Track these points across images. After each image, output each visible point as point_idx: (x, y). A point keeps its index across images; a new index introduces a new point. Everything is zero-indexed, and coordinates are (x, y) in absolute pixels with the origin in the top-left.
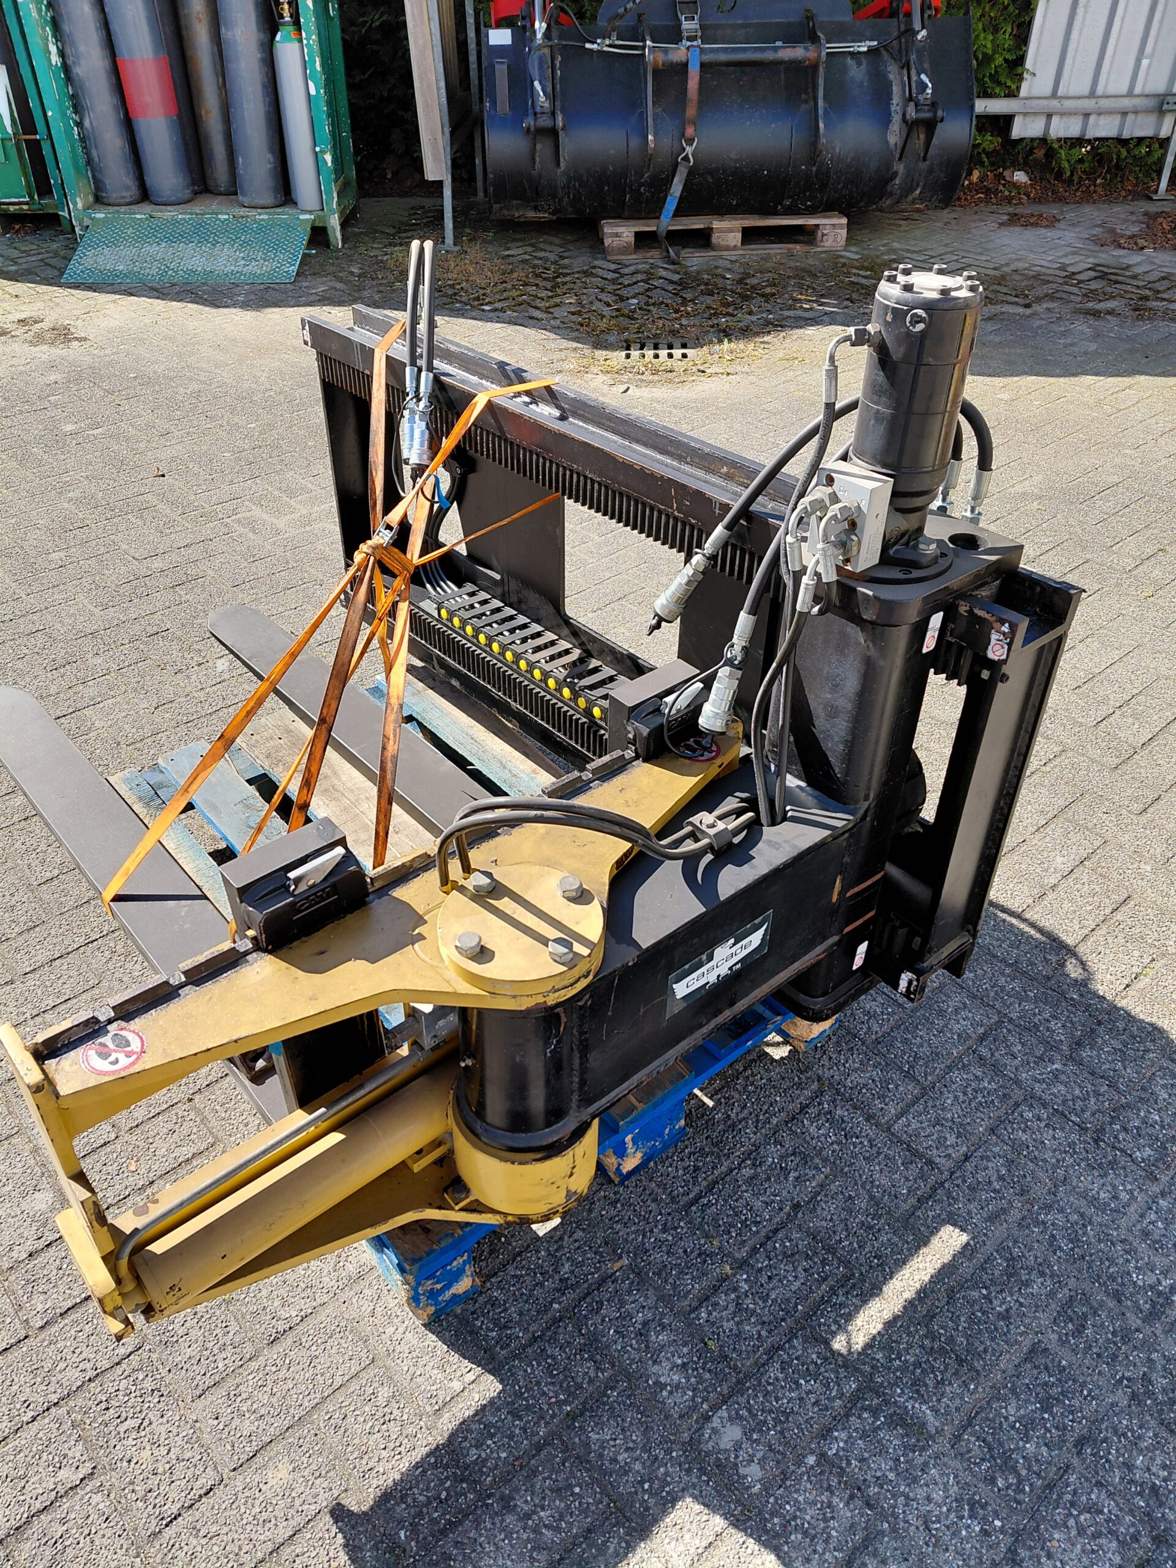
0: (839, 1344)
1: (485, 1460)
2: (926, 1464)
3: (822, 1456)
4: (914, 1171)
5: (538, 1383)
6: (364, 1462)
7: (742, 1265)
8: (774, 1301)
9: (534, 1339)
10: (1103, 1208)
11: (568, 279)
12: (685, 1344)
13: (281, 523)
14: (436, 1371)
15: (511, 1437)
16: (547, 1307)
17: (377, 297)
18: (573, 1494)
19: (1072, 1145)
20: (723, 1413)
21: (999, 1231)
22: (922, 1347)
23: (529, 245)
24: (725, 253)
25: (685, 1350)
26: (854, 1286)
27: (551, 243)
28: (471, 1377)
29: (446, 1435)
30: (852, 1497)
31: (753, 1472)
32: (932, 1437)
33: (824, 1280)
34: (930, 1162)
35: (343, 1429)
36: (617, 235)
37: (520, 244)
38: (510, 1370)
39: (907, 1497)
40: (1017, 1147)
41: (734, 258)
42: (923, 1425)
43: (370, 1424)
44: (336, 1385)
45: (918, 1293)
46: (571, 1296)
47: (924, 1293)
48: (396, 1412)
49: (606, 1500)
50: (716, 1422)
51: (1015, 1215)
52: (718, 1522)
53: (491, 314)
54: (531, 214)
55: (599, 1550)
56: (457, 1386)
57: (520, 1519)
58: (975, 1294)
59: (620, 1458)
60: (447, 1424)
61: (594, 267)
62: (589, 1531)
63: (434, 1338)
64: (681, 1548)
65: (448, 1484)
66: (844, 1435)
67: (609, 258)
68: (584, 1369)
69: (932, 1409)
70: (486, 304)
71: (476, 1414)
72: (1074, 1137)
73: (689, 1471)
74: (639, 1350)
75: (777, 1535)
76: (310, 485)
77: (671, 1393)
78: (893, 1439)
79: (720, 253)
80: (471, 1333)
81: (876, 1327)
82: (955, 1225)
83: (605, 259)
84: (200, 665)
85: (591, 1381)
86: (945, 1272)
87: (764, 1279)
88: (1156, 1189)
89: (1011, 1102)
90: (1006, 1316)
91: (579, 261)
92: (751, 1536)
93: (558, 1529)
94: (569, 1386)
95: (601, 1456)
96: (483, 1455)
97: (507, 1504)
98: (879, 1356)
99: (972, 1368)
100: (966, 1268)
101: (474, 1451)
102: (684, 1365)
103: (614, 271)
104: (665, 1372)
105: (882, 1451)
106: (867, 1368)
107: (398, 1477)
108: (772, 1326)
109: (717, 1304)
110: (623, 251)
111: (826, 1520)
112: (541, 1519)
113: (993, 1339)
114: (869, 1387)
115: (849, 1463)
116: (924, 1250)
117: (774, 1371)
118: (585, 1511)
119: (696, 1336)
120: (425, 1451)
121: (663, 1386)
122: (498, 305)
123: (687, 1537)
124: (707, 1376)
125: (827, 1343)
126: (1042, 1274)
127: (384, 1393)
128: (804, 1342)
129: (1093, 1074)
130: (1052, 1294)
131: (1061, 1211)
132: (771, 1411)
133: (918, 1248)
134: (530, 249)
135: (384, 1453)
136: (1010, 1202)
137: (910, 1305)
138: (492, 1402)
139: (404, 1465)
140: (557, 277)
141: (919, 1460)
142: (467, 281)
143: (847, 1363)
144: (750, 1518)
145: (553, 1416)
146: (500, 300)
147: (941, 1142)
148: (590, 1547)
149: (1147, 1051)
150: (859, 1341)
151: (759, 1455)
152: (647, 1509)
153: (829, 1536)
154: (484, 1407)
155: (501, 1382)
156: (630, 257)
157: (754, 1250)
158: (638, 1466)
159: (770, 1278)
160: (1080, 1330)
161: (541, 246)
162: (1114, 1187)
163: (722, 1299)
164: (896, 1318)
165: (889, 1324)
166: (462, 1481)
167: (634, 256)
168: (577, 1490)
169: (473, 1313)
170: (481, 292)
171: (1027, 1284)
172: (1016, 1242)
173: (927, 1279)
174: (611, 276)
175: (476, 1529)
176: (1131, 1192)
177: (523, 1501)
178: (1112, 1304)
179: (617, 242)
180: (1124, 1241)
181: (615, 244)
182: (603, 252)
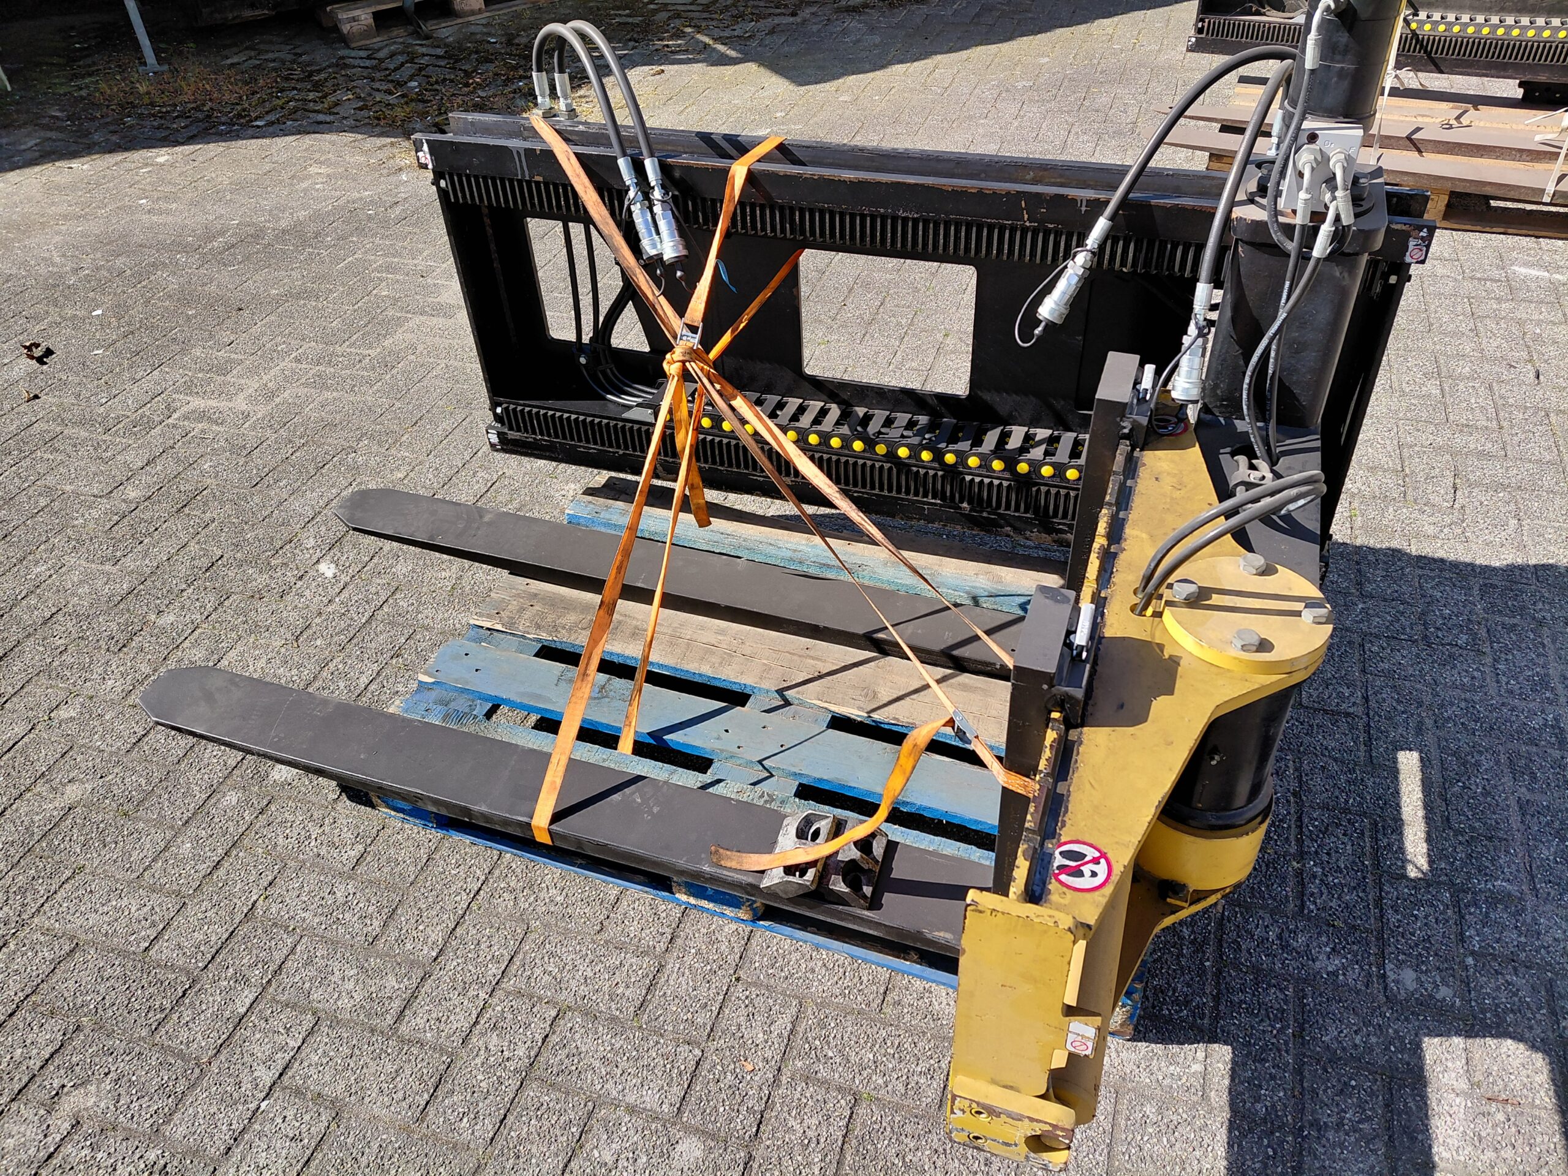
0: (1412, 873)
1: (1273, 1106)
2: (1534, 918)
3: (1473, 953)
4: (1344, 727)
5: (1252, 1027)
6: (1189, 1170)
7: (1301, 855)
8: (1346, 867)
9: (1217, 999)
10: (1473, 689)
11: (323, 76)
12: (1319, 934)
13: (240, 403)
14: (1172, 1068)
15: (1273, 1077)
16: (1202, 968)
17: (115, 138)
18: (1353, 1088)
19: (1418, 656)
20: (1389, 966)
21: (1430, 738)
22: (1460, 843)
23: (247, 48)
24: (471, 18)
25: (1324, 939)
26: (1384, 828)
27: (271, 42)
28: (1201, 1055)
29: (1227, 1108)
30: (1515, 969)
31: (1444, 992)
32: (1520, 899)
33: (1362, 833)
34: (1348, 715)
35: (1148, 1158)
36: (354, 19)
37: (235, 50)
38: (1223, 1031)
39: (1544, 947)
40: (1389, 674)
41: (484, 22)
42: (1509, 895)
43: (1165, 1140)
44: (1108, 1128)
45: (1425, 808)
46: (1210, 951)
47: (1428, 807)
48: (1175, 1118)
49: (1378, 1077)
50: (1391, 976)
51: (1429, 723)
52: (1458, 1041)
53: (271, 129)
55: (1407, 1113)
56: (1197, 1067)
57: (1337, 1132)
58: (1456, 789)
59: (1357, 1042)
60: (1219, 1097)
61: (343, 58)
62: (1387, 1106)
63: (1144, 1044)
64: (1453, 1075)
65: (1266, 1141)
66: (1473, 932)
67: (353, 45)
68: (1273, 996)
69: (1503, 880)
70: (256, 119)
71: (1232, 1079)
72: (1414, 650)
73: (1407, 1019)
74: (1294, 959)
75: (1498, 1025)
76: (233, 356)
77: (1344, 974)
78: (1500, 914)
79: (466, 19)
80: (1167, 1022)
81: (1423, 847)
82: (1402, 749)
83: (348, 47)
85: (1286, 1002)
86: (1427, 785)
87: (1325, 858)
88: (1488, 660)
89: (1356, 645)
90: (1486, 793)
91: (320, 55)
92: (1484, 1036)
93: (1369, 1119)
94: (1276, 1016)
95: (1344, 1049)
96: (1268, 1104)
97: (1319, 1126)
98: (1443, 866)
99: (1501, 840)
100: (1435, 775)
101: (1258, 1106)
102: (1333, 949)
103: (369, 58)
104: (1326, 963)
105: (1504, 927)
106: (1443, 878)
107: (1225, 1163)
108: (1361, 885)
109: (1312, 894)
110: (365, 34)
111: (1515, 994)
112: (1350, 1120)
113: (1494, 813)
114: (1458, 891)
115: (1494, 948)
116: (1401, 777)
117: (1393, 918)
118: (1372, 1094)
119: (1323, 924)
120: (1224, 1131)
121: (1334, 974)
122: (272, 117)
123: (1450, 1064)
124: (1355, 948)
125: (1404, 876)
126: (1481, 753)
127: (1150, 1109)
128: (1392, 884)
129: (1385, 600)
130: (1497, 762)
131: (1452, 704)
132: (1417, 945)
133: (1397, 778)
134: (253, 53)
135: (1197, 1153)
136: (1419, 715)
137: (1428, 819)
138: (1234, 1062)
139: (1221, 1151)
140: (310, 75)
141: (1529, 920)
142: (211, 100)
143: (1427, 882)
144: (1473, 1025)
145: (1286, 1043)
146: (267, 113)
147: (1340, 695)
148: (1399, 1115)
149: (1402, 568)
150: (1423, 862)
151: (1438, 979)
152: (1408, 1064)
153: (1528, 1004)
154: (1233, 1069)
155: (1226, 1043)
156: (375, 40)
157: (1300, 842)
158: (1373, 1040)
159: (1328, 854)
160: (1533, 776)
161: (262, 47)
162: (1466, 671)
163: (1313, 888)
164: (1428, 833)
165: (1429, 840)
166: (1272, 1133)
167: (378, 39)
168: (1353, 1083)
169: (1154, 1007)
170: (239, 108)
171: (1478, 764)
172: (1447, 741)
173: (1420, 795)
174: (368, 63)
175: (1316, 1158)
176: (1478, 670)
177: (1327, 1116)
178: (1534, 749)
179: (356, 27)
180: (1503, 704)
181: (355, 29)
182: (344, 40)
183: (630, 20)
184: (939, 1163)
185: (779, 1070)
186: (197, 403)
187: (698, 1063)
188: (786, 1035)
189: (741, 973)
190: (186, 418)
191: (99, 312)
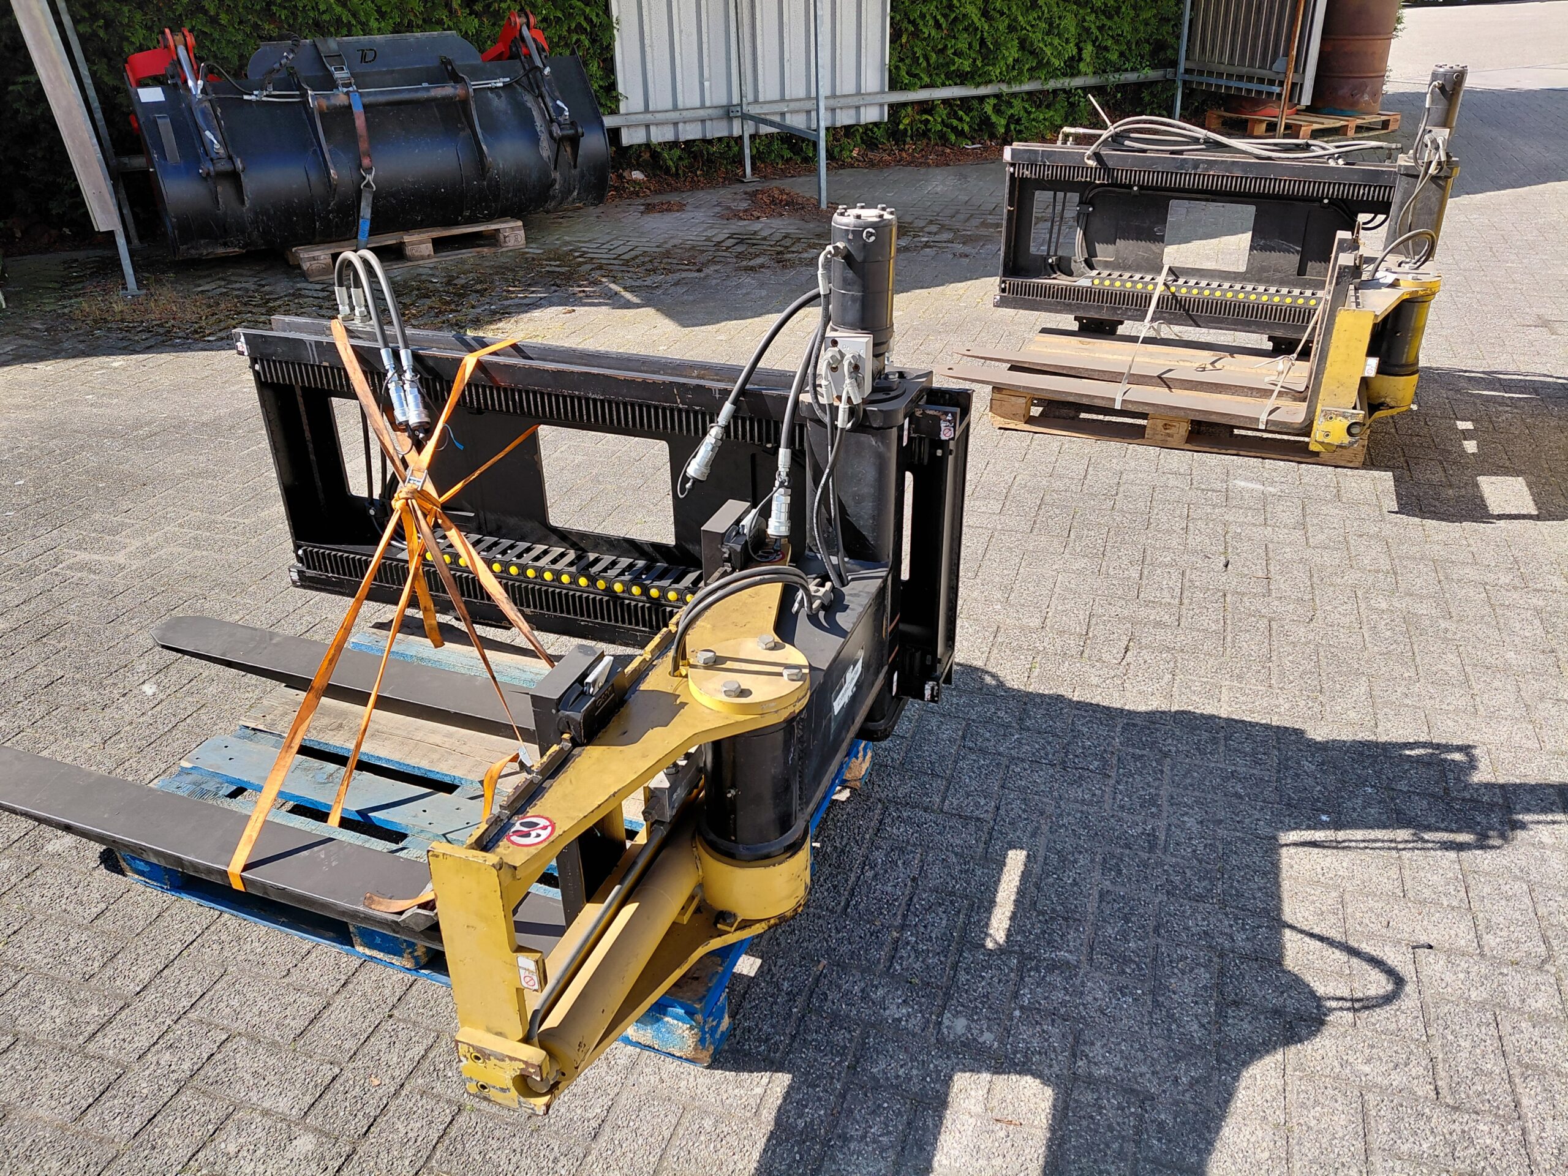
0: (990, 945)
1: (812, 1121)
2: (1083, 982)
3: (1022, 1008)
4: (972, 828)
5: (816, 1060)
6: (725, 1170)
7: (903, 927)
8: (937, 938)
9: (793, 1038)
10: (1090, 804)
11: (278, 303)
12: (897, 989)
13: (120, 558)
14: (737, 1091)
15: (820, 1099)
16: (790, 1014)
17: (81, 346)
18: (884, 1109)
19: (1052, 776)
20: (947, 1015)
21: (1041, 841)
22: (1040, 921)
23: (219, 279)
24: (421, 262)
25: (899, 993)
26: (979, 907)
27: (242, 275)
28: (765, 1080)
29: (773, 1123)
30: (1053, 1021)
31: (987, 1037)
32: (1076, 967)
33: (959, 912)
34: (978, 819)
35: (693, 1160)
36: (314, 258)
37: (209, 280)
38: (790, 1063)
39: (1084, 1004)
40: (1023, 790)
41: (431, 266)
42: (1068, 962)
43: (712, 1146)
44: (667, 1137)
45: (1018, 893)
46: (800, 1000)
47: (1021, 892)
48: (726, 1130)
49: (908, 1101)
50: (946, 1022)
51: (1045, 828)
52: (986, 1076)
53: (220, 343)
54: (221, 251)
55: (923, 1130)
56: (759, 1091)
57: (859, 1142)
58: (1051, 880)
59: (900, 1073)
60: (768, 1116)
61: (300, 289)
62: (909, 1123)
63: (720, 1072)
64: (973, 1101)
65: (796, 1149)
66: (1027, 991)
67: (311, 280)
68: (840, 1037)
69: (1067, 951)
70: (209, 335)
71: (785, 1099)
72: (1051, 771)
73: (948, 1057)
74: (869, 1008)
75: (1024, 1064)
76: (127, 520)
77: (907, 1021)
78: (1056, 978)
79: (416, 263)
80: (745, 1055)
81: (1006, 924)
82: (1015, 848)
83: (307, 281)
84: (124, 695)
85: (850, 1041)
86: (1025, 876)
87: (922, 929)
88: (1112, 782)
89: (1003, 766)
90: (1075, 883)
91: (282, 286)
92: (1009, 1073)
93: (889, 1133)
94: (838, 1051)
95: (887, 1079)
96: (808, 1120)
97: (845, 1139)
98: (1019, 938)
99: (1075, 920)
100: (1037, 869)
101: (799, 1121)
102: (904, 1001)
103: (323, 290)
104: (895, 1011)
105: (1055, 988)
106: (1017, 948)
107: (755, 1165)
108: (945, 952)
109: (901, 958)
110: (324, 272)
111: (1046, 1040)
112: (873, 1134)
113: (1076, 899)
114: (1024, 958)
115: (1040, 1004)
116: (1005, 870)
117: (963, 977)
118: (899, 1114)
119: (903, 981)
120: (764, 1140)
121: (900, 1020)
123: (973, 1093)
124: (923, 1000)
125: (983, 946)
126: (1080, 853)
127: (708, 1123)
128: (970, 951)
129: (1039, 733)
130: (1092, 861)
131: (1069, 814)
132: (976, 999)
133: (1002, 869)
134: (223, 283)
135: (736, 1157)
136: (1038, 822)
137: (1017, 902)
138: (790, 1087)
139: (756, 1156)
140: (267, 302)
141: (1078, 982)
142: (174, 319)
143: (1001, 951)
144: (1002, 1063)
145: (840, 1073)
146: (220, 330)
147: (977, 805)
148: (917, 1130)
149: (1061, 709)
150: (1001, 937)
151: (985, 1026)
152: (937, 1091)
153: (1054, 1047)
154: (788, 1093)
155: (789, 1072)
157: (905, 917)
158: (915, 1072)
159: (925, 927)
160: (1119, 872)
161: (233, 278)
162: (1090, 790)
163: (903, 953)
164: (1014, 914)
165: (1013, 918)
166: (804, 1142)
168: (886, 1105)
169: (738, 1043)
170: (197, 326)
171: (1076, 861)
172: (1055, 842)
173: (1018, 883)
174: (321, 294)
175: (834, 1162)
176: (1100, 789)
177: (855, 1131)
178: (1127, 851)
179: (315, 265)
180: (1113, 816)
181: (314, 267)
182: (304, 276)
183: (558, 269)
184: (514, 1160)
185: (402, 1085)
186: (83, 556)
187: (334, 1079)
188: (417, 1059)
189: (395, 1012)
190: (70, 568)
191: (22, 482)
